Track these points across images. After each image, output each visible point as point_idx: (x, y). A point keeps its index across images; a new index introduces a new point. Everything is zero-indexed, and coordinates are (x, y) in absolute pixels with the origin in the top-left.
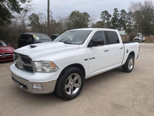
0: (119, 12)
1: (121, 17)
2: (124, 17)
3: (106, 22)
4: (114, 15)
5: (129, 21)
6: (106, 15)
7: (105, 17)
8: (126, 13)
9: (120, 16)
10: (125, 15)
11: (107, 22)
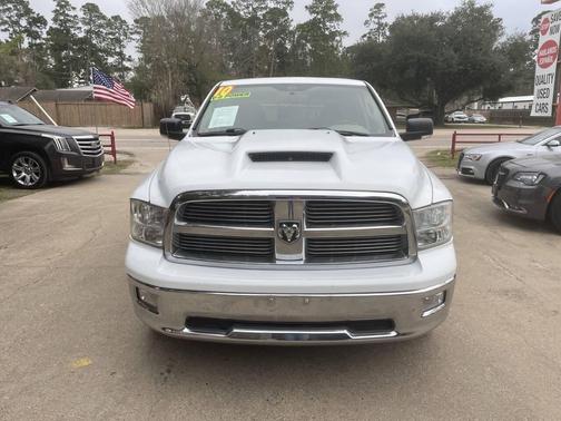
0: (74, 8)
1: (88, 32)
2: (98, 34)
3: (25, 45)
4: (55, 20)
5: (118, 50)
6: (20, 16)
7: (17, 23)
8: (104, 18)
9: (80, 25)
10: (101, 26)
11: (31, 45)
